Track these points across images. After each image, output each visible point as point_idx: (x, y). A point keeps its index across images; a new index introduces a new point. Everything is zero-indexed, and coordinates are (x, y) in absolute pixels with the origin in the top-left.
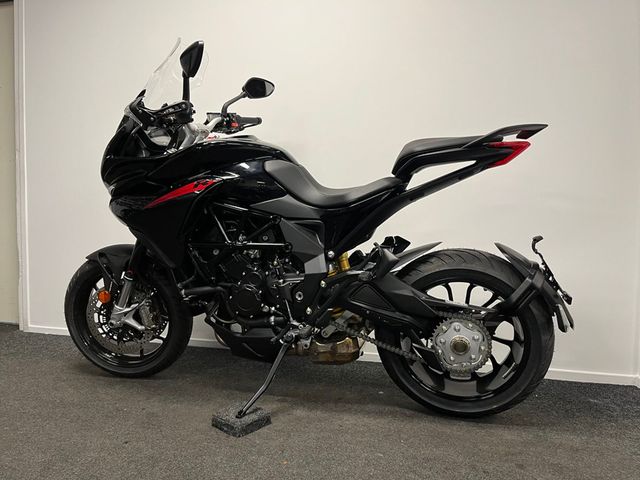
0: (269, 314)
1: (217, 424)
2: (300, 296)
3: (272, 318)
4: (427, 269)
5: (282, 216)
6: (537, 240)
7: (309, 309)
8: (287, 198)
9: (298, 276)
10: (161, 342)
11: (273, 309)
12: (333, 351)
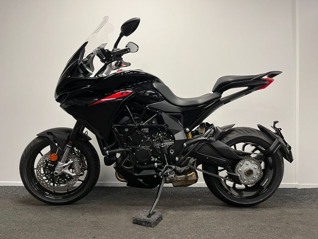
0: (154, 162)
1: (137, 222)
2: (172, 151)
3: (156, 164)
4: (231, 137)
5: (162, 111)
6: (275, 123)
7: (177, 158)
8: (164, 102)
9: (170, 141)
10: (81, 182)
11: (156, 159)
12: (186, 179)
